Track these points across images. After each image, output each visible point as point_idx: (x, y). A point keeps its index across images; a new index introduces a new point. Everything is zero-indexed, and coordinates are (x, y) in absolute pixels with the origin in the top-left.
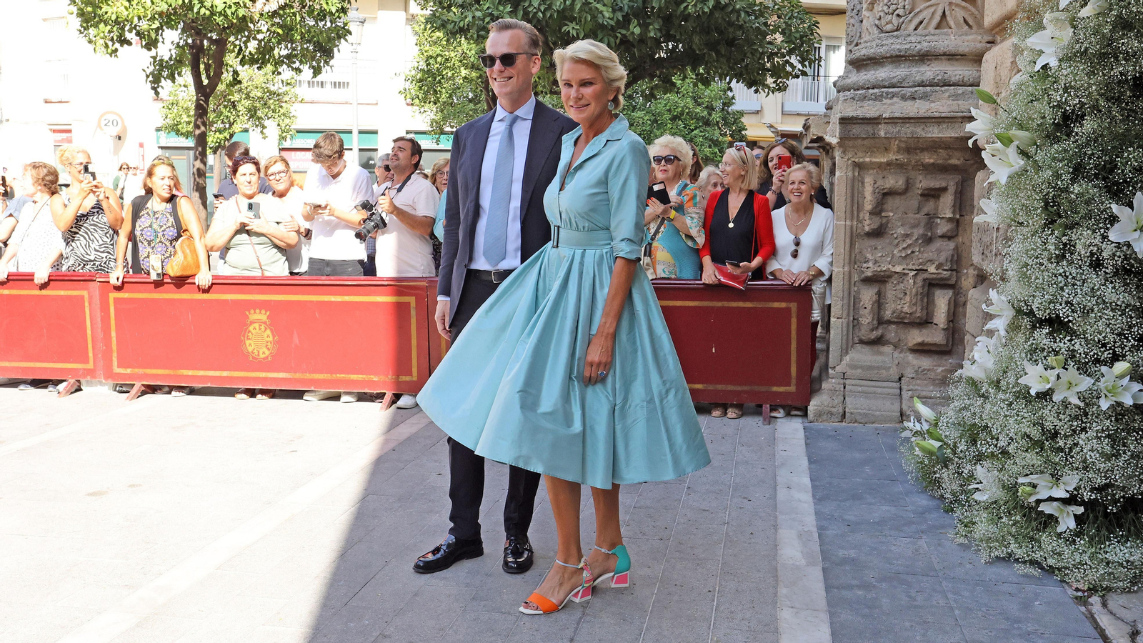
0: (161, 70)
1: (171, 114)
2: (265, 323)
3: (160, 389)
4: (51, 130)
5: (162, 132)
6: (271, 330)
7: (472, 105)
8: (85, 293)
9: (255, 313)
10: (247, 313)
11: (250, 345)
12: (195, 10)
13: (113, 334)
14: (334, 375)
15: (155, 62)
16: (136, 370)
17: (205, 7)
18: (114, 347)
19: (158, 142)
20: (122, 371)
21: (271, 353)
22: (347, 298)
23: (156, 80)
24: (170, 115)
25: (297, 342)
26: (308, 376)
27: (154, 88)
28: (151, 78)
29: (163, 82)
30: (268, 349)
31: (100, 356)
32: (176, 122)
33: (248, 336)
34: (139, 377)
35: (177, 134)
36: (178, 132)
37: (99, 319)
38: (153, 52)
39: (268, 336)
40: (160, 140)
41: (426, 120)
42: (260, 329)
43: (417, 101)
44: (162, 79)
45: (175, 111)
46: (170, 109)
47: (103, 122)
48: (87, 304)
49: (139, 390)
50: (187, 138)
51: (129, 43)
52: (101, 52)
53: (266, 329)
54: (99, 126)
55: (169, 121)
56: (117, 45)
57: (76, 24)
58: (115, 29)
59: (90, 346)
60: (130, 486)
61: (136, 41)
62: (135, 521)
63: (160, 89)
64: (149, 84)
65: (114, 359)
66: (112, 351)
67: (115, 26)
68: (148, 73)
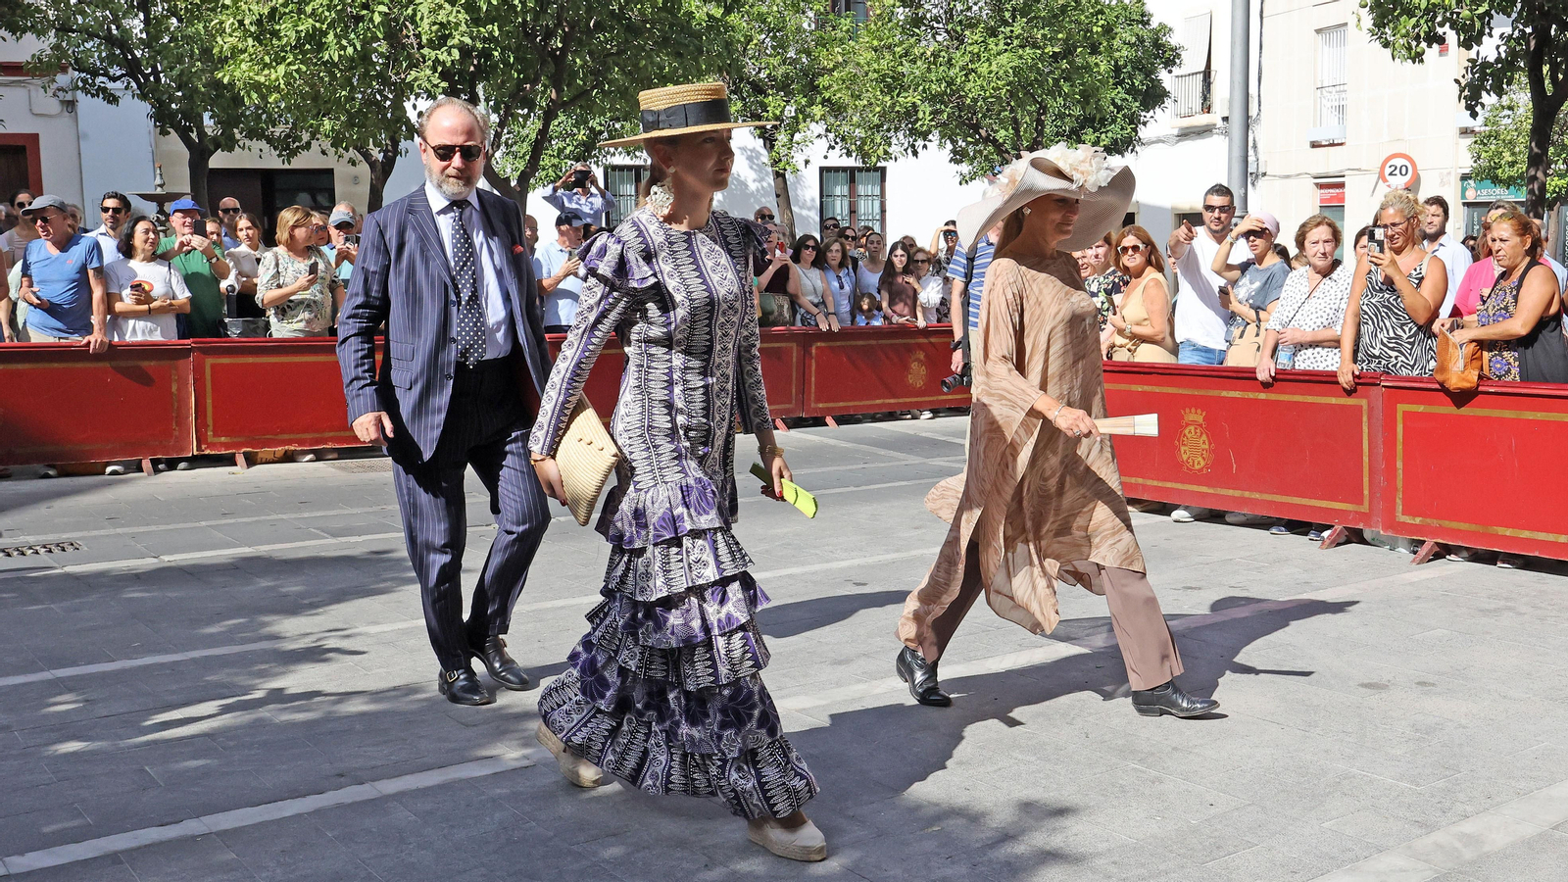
0: (1483, 78)
1: (1486, 152)
4: (1317, 184)
5: (1470, 181)
8: (1364, 403)
13: (1399, 464)
15: (1474, 66)
16: (1428, 521)
18: (1400, 484)
19: (1463, 196)
20: (1408, 519)
23: (1471, 97)
24: (1484, 155)
27: (1469, 107)
28: (1466, 93)
29: (1484, 97)
31: (1378, 495)
32: (1492, 164)
34: (1435, 532)
35: (1493, 182)
36: (1496, 180)
37: (1380, 441)
38: (1472, 54)
40: (1467, 193)
44: (1484, 94)
45: (1493, 147)
46: (1485, 145)
47: (1388, 170)
48: (1365, 419)
49: (1431, 550)
50: (1508, 188)
51: (1441, 40)
52: (1401, 56)
54: (1382, 176)
55: (1484, 163)
56: (1424, 45)
57: (1368, 21)
58: (1422, 21)
59: (1366, 480)
60: (1419, 683)
61: (1451, 37)
62: (1427, 733)
63: (1478, 109)
64: (1463, 101)
65: (1399, 502)
66: (1396, 489)
67: (1422, 17)
68: (1463, 85)
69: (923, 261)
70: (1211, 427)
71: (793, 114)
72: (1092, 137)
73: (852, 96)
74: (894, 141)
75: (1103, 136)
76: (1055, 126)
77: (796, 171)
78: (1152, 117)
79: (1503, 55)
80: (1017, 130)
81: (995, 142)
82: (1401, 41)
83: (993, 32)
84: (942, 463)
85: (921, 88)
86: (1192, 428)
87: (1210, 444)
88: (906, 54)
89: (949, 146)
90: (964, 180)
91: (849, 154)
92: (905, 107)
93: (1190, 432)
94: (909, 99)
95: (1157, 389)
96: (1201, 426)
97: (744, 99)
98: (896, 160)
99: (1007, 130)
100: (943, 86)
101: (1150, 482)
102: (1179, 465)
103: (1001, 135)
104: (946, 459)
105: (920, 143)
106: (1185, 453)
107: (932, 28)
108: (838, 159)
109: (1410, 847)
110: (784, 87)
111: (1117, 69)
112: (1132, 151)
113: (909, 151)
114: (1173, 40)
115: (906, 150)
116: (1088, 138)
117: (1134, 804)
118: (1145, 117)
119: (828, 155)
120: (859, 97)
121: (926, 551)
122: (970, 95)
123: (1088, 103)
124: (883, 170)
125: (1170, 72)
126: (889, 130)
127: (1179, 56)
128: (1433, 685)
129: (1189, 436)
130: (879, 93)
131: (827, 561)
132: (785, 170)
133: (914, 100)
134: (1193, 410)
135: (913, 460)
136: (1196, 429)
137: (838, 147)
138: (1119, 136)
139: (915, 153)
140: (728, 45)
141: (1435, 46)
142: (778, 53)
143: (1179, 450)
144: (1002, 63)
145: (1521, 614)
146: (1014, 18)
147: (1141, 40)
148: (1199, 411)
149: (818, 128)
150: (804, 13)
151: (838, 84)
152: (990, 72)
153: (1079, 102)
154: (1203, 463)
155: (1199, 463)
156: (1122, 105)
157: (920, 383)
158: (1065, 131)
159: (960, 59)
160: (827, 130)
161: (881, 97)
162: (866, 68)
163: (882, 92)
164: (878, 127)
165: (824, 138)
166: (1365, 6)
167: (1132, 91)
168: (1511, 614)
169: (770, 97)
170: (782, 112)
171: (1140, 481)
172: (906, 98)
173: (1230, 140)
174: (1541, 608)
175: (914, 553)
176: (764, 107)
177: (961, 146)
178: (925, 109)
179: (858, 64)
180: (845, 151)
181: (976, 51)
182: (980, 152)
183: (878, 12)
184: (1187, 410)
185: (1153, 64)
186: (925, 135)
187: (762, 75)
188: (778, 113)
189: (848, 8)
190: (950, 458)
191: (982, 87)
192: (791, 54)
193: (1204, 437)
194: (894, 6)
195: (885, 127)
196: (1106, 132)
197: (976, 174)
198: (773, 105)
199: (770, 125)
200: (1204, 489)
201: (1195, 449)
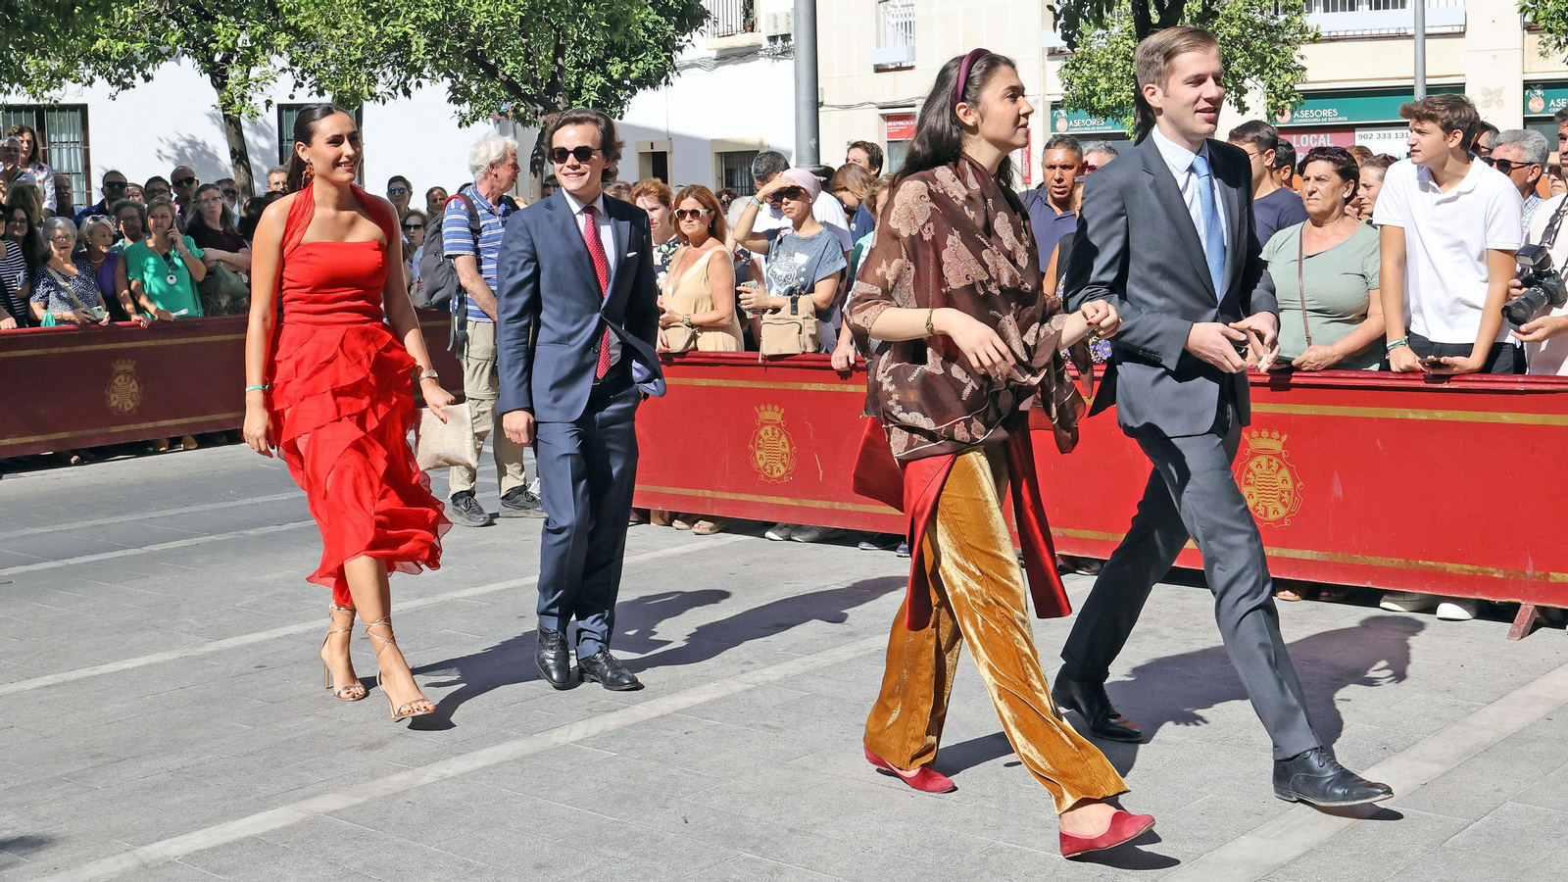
2: (1279, 456)
3: (1088, 567)
4: (883, 116)
5: (1061, 110)
6: (1289, 468)
9: (1260, 436)
10: (1246, 437)
11: (1251, 495)
14: (1413, 562)
21: (1289, 513)
22: (1439, 415)
23: (1068, 25)
24: (1077, 81)
25: (1341, 494)
26: (1359, 559)
27: (1064, 37)
28: (1062, 21)
30: (1285, 505)
32: (1087, 92)
33: (1246, 479)
35: (1088, 112)
36: (1091, 110)
39: (1284, 480)
42: (1269, 467)
45: (1086, 72)
46: (1077, 69)
50: (1105, 119)
53: (1280, 467)
55: (1076, 91)
63: (1077, 37)
64: (1059, 30)
68: (1058, 12)
70: (792, 427)
71: (249, 44)
72: (620, 68)
73: (327, 23)
74: (381, 80)
75: (633, 67)
76: (574, 54)
77: (253, 115)
78: (689, 41)
85: (413, 15)
87: (791, 447)
89: (448, 82)
90: (464, 122)
91: (321, 93)
92: (395, 38)
93: (766, 433)
94: (398, 29)
95: (725, 384)
96: (779, 425)
97: (184, 25)
98: (384, 102)
99: (518, 63)
100: (440, 13)
101: (719, 495)
102: (754, 473)
105: (412, 81)
106: (761, 459)
108: (303, 97)
112: (667, 83)
115: (395, 89)
116: (613, 68)
118: (680, 40)
119: (295, 94)
120: (335, 26)
121: (456, 595)
122: (475, 24)
123: (616, 30)
126: (374, 66)
129: (765, 438)
130: (360, 21)
132: (240, 113)
133: (404, 29)
134: (769, 407)
136: (773, 429)
137: (306, 84)
138: (652, 67)
139: (407, 93)
143: (755, 455)
145: (1164, 638)
148: (776, 408)
149: (283, 62)
151: (307, 9)
153: (604, 28)
154: (783, 470)
155: (779, 470)
156: (654, 28)
158: (586, 60)
160: (292, 63)
161: (363, 26)
163: (364, 19)
164: (361, 62)
165: (289, 73)
167: (665, 11)
168: (1153, 638)
169: (220, 25)
170: (235, 42)
171: (708, 493)
172: (394, 27)
174: (1185, 629)
175: (441, 597)
176: (208, 33)
177: (462, 83)
178: (419, 42)
180: (315, 88)
182: (485, 90)
184: (762, 407)
186: (419, 72)
188: (230, 43)
191: (488, 11)
193: (784, 439)
195: (368, 62)
196: (637, 61)
197: (478, 113)
198: (223, 33)
199: (218, 58)
200: (786, 501)
201: (773, 453)
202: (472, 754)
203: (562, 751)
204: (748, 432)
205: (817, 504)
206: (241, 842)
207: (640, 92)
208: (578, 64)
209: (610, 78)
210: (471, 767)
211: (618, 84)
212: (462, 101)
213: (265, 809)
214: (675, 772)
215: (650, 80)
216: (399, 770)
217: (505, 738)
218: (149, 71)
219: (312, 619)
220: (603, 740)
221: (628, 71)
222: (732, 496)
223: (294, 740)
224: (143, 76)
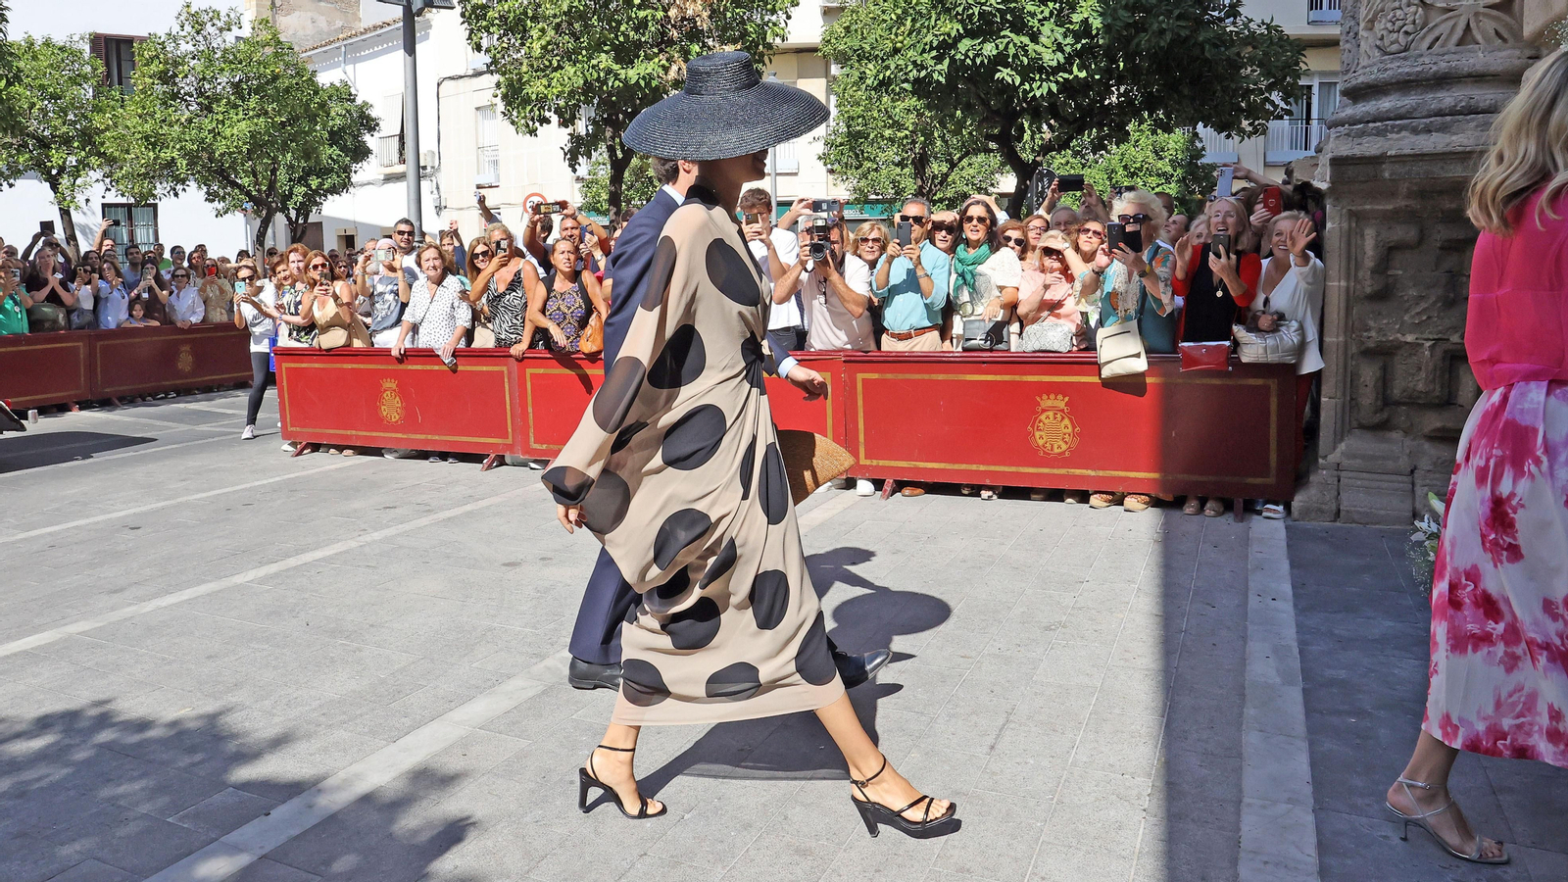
0: (578, 146)
7: (898, 170)
8: (505, 369)
12: (610, 84)
13: (530, 410)
15: (572, 139)
16: (551, 446)
17: (619, 80)
18: (530, 424)
20: (537, 446)
23: (572, 159)
27: (570, 165)
28: (568, 156)
29: (581, 160)
31: (518, 431)
37: (517, 396)
38: (570, 130)
41: (849, 188)
43: (836, 166)
44: (580, 157)
48: (506, 380)
51: (548, 121)
52: (523, 132)
56: (537, 124)
57: (501, 106)
58: (535, 109)
59: (509, 421)
60: (542, 559)
61: (555, 119)
62: (545, 593)
63: (577, 167)
64: (567, 162)
65: (531, 435)
66: (529, 427)
67: (535, 106)
68: (566, 150)
69: (182, 276)
70: (402, 392)
71: (74, 163)
72: (317, 183)
73: (122, 151)
74: (158, 185)
75: (325, 182)
77: (77, 208)
78: (360, 168)
79: (591, 131)
80: (255, 176)
81: (240, 187)
82: (523, 121)
83: (235, 107)
84: (207, 429)
85: (178, 146)
86: (389, 393)
87: (402, 403)
88: (164, 121)
89: (205, 189)
90: (219, 214)
91: (123, 195)
92: (166, 161)
93: (387, 395)
94: (168, 154)
95: (362, 366)
96: (395, 390)
98: (161, 199)
100: (195, 145)
101: (360, 433)
102: (381, 419)
103: (245, 181)
104: (209, 425)
105: (179, 187)
106: (385, 411)
107: (186, 101)
108: (113, 198)
109: (529, 672)
110: (66, 141)
111: (332, 133)
112: (347, 193)
113: (171, 193)
114: (373, 113)
115: (168, 192)
116: (313, 183)
117: (340, 670)
118: (355, 167)
120: (128, 152)
121: (190, 498)
122: (218, 152)
124: (155, 206)
125: (372, 135)
126: (153, 177)
127: (378, 125)
128: (550, 559)
129: (387, 398)
130: (143, 149)
131: (109, 513)
132: (69, 207)
134: (389, 380)
135: (183, 427)
136: (391, 393)
137: (113, 189)
138: (337, 182)
139: (176, 195)
140: (11, 109)
141: (544, 124)
142: (60, 116)
143: (380, 407)
144: (239, 128)
146: (250, 95)
147: (348, 111)
148: (393, 381)
149: (96, 175)
150: (81, 85)
151: (110, 142)
152: (232, 135)
154: (397, 417)
155: (395, 417)
156: (337, 159)
157: (188, 369)
159: (208, 123)
160: (104, 176)
161: (146, 152)
162: (133, 130)
163: (146, 148)
164: (145, 176)
165: (101, 183)
166: (497, 96)
167: (344, 149)
169: (54, 151)
170: (64, 163)
171: (354, 432)
172: (166, 153)
173: (408, 187)
175: (179, 500)
176: (47, 157)
177: (213, 189)
179: (127, 127)
180: (119, 192)
181: (221, 119)
182: (229, 194)
183: (141, 87)
185: (359, 130)
186: (183, 181)
187: (46, 133)
188: (61, 163)
189: (120, 83)
190: (213, 424)
191: (227, 146)
192: (71, 117)
193: (398, 399)
194: (153, 84)
195: (151, 175)
196: (326, 178)
197: (228, 209)
198: (56, 156)
199: (54, 172)
200: (400, 435)
201: (391, 407)
202: (180, 593)
203: (238, 588)
204: (376, 395)
205: (419, 437)
206: (15, 655)
207: (329, 196)
208: (290, 180)
209: (311, 189)
210: (180, 600)
211: (316, 192)
212: (213, 201)
213: (36, 633)
214: (307, 596)
215: (334, 190)
216: (130, 605)
217: (204, 582)
218: (12, 181)
219: (93, 516)
220: (263, 581)
221: (322, 184)
222: (368, 434)
223: (65, 590)
224: (8, 184)
